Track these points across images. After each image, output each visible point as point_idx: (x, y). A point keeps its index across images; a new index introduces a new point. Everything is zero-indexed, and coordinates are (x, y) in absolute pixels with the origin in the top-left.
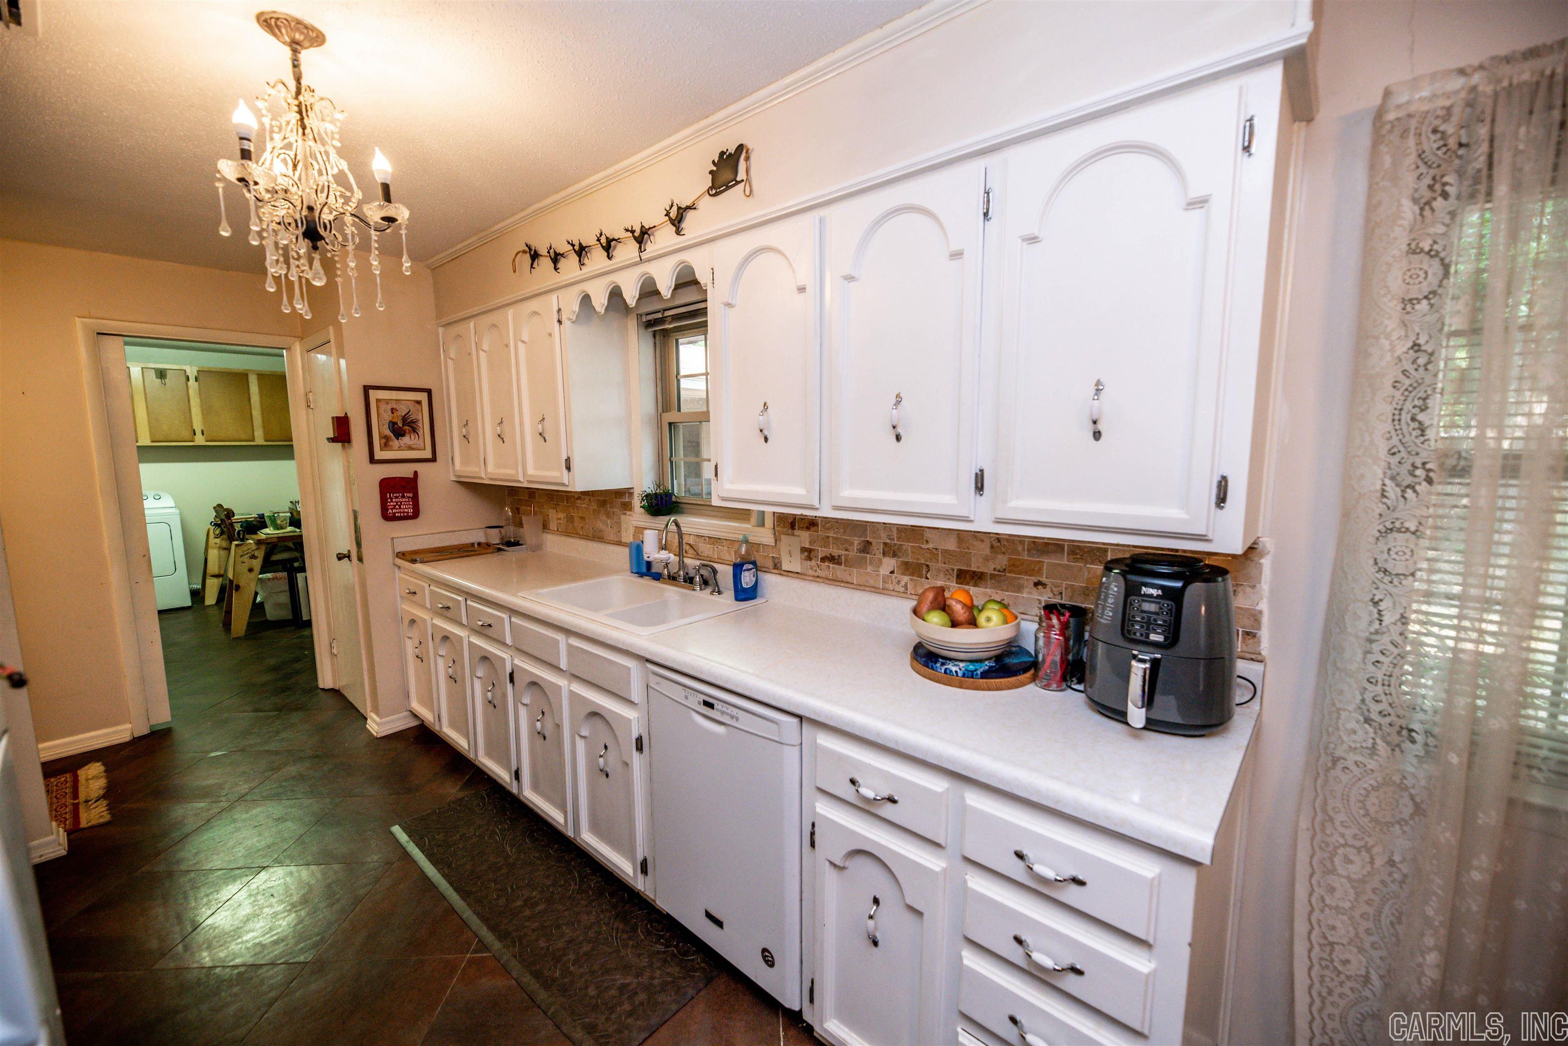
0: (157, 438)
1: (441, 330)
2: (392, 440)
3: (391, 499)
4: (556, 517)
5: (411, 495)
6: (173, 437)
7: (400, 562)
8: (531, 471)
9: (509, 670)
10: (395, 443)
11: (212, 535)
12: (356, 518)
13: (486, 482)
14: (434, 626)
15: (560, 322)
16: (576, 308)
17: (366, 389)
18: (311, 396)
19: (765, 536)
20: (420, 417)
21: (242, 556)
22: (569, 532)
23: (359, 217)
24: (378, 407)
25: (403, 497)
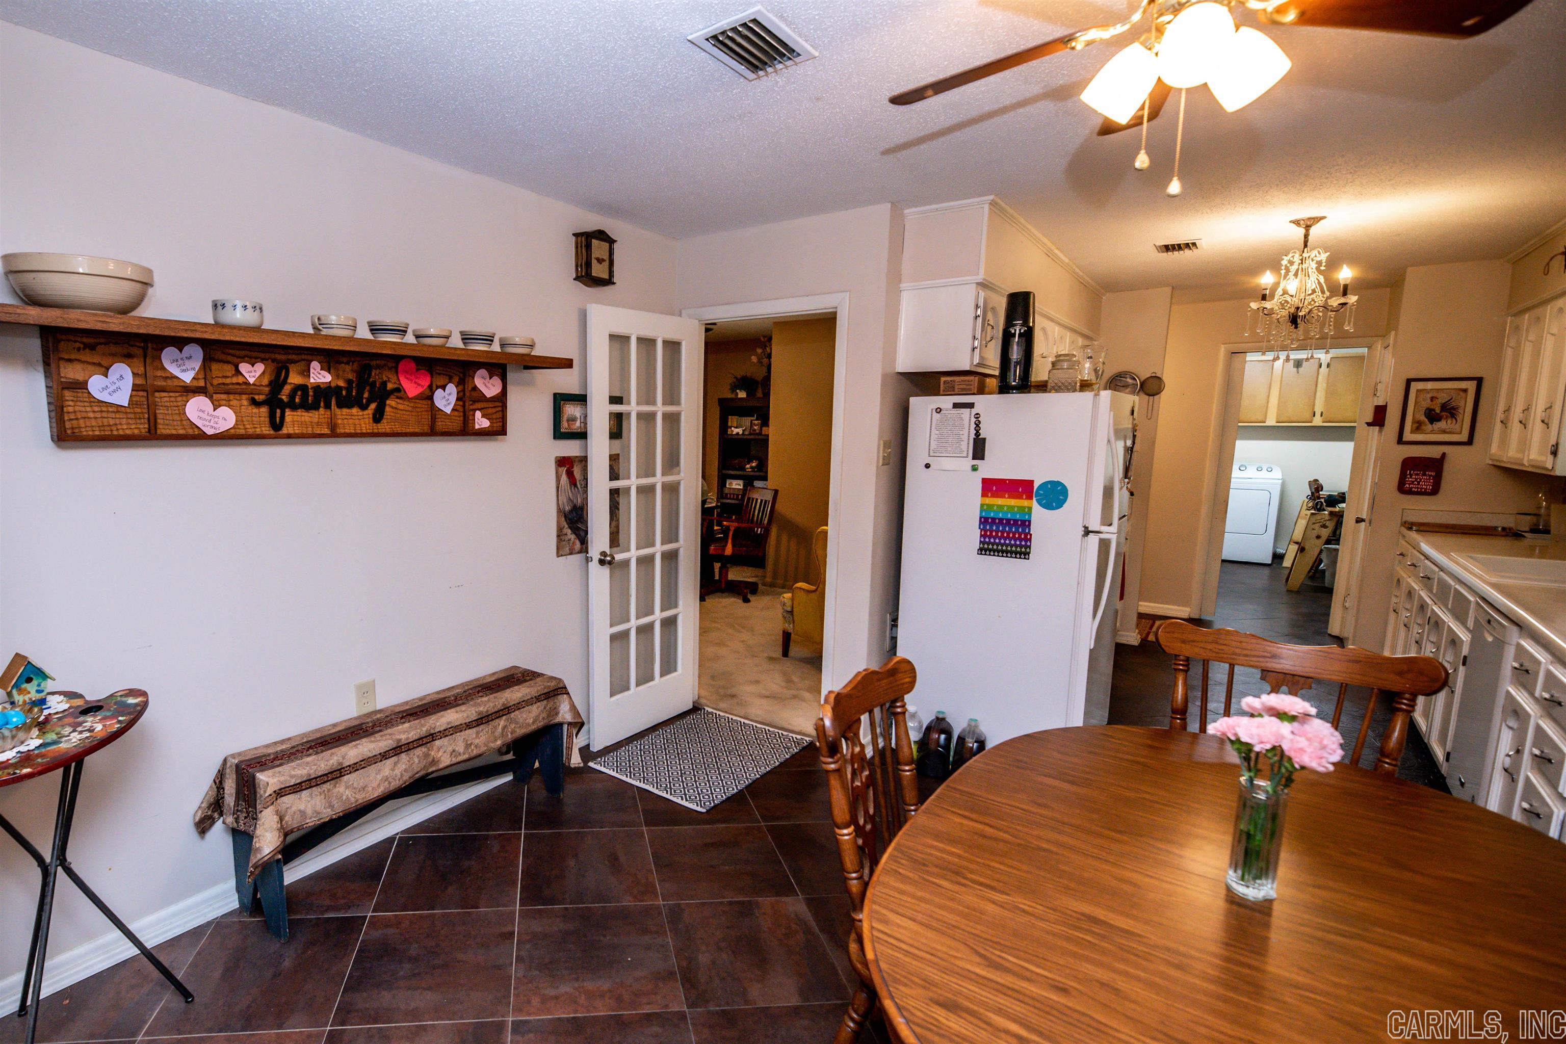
0: (1280, 420)
1: (1509, 320)
2: (1426, 425)
3: (1411, 475)
5: (1433, 474)
6: (1295, 420)
7: (1403, 530)
8: (1533, 456)
10: (1429, 427)
11: (1305, 507)
12: (1375, 488)
13: (1509, 466)
17: (1409, 381)
20: (1462, 404)
21: (1314, 523)
24: (1417, 397)
25: (1424, 474)
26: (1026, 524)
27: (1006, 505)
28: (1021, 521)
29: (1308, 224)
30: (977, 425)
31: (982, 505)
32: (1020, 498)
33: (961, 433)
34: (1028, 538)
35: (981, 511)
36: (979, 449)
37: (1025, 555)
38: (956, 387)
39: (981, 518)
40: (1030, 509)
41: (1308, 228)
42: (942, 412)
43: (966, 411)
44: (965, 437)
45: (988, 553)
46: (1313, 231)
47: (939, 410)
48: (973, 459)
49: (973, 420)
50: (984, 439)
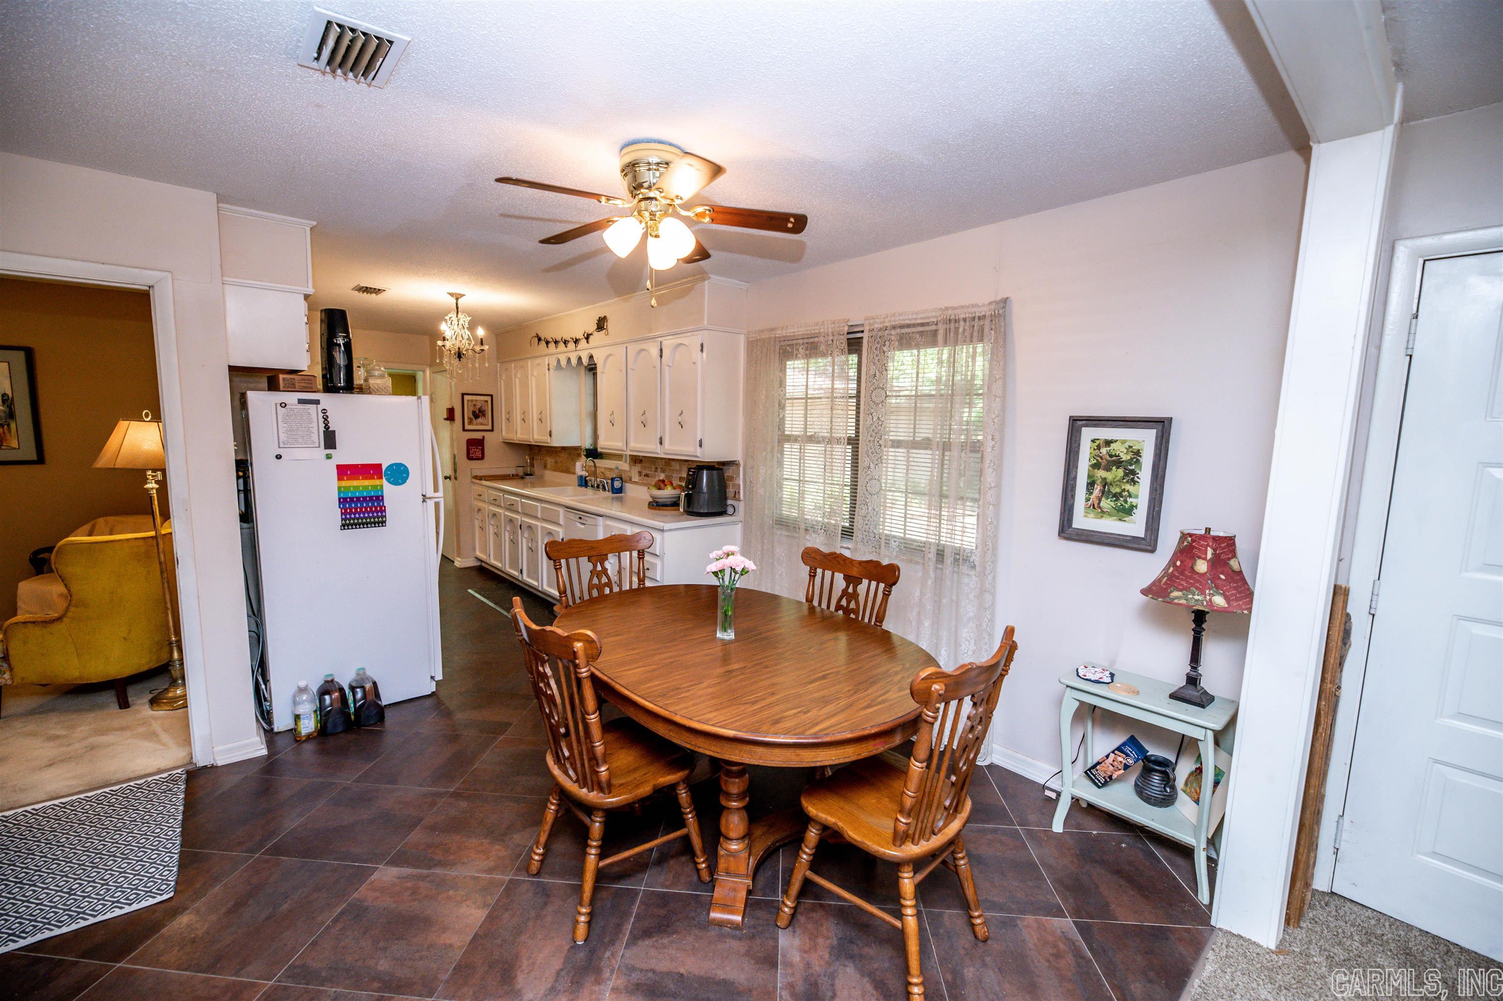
1: (499, 365)
2: (473, 420)
3: (472, 449)
4: (550, 461)
5: (481, 448)
7: (475, 481)
8: (536, 437)
9: (519, 524)
10: (475, 421)
12: (455, 458)
13: (517, 442)
14: (489, 510)
15: (549, 369)
16: (555, 364)
17: (463, 395)
18: (433, 396)
19: (624, 466)
20: (487, 409)
22: (556, 469)
23: (473, 350)
24: (468, 404)
25: (477, 448)
26: (380, 498)
27: (360, 486)
28: (376, 497)
29: (458, 297)
30: (326, 419)
31: (339, 488)
32: (372, 478)
33: (310, 426)
34: (383, 510)
35: (339, 493)
36: (330, 440)
37: (382, 523)
38: (297, 385)
39: (339, 499)
40: (382, 486)
41: (457, 299)
42: (287, 407)
43: (312, 407)
44: (315, 430)
45: (350, 527)
46: (460, 301)
47: (283, 405)
48: (325, 448)
49: (321, 415)
50: (334, 432)
